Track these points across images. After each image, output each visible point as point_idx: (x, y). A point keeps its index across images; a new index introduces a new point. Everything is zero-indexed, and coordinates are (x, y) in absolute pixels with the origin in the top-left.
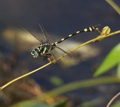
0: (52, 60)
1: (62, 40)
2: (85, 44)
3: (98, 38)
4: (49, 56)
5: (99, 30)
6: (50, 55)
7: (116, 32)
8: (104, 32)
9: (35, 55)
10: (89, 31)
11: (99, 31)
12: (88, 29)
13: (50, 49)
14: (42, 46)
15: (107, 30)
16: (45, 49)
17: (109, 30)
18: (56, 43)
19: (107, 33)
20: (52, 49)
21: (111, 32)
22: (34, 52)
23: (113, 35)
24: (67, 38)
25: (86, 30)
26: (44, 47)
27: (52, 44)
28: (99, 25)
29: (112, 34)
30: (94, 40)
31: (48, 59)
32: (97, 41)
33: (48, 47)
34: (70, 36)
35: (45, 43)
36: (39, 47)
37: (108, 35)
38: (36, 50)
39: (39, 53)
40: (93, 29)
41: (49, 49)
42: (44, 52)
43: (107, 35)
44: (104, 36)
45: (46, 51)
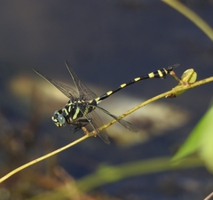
1: (109, 93)
2: (150, 101)
3: (174, 90)
4: (84, 123)
5: (176, 75)
6: (86, 121)
7: (208, 80)
8: (185, 79)
9: (60, 121)
10: (157, 76)
11: (177, 78)
12: (156, 73)
13: (87, 111)
14: (72, 106)
15: (191, 76)
16: (78, 111)
17: (195, 75)
18: (97, 100)
19: (191, 82)
20: (90, 110)
21: (197, 80)
22: (56, 117)
23: (201, 85)
24: (117, 91)
25: (151, 75)
26: (75, 106)
27: (91, 102)
28: (176, 65)
29: (201, 82)
30: (167, 94)
31: (84, 128)
32: (172, 96)
33: (83, 107)
34: (122, 86)
35: (77, 100)
36: (67, 108)
37: (192, 86)
38: (60, 112)
39: (66, 118)
40: (164, 73)
41: (84, 110)
42: (75, 117)
43: (190, 84)
44: (186, 87)
45: (80, 115)
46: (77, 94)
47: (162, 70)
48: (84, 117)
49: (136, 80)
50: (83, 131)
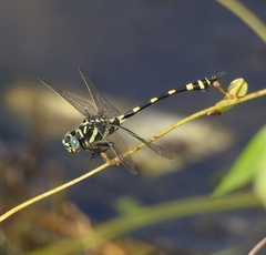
0: (111, 158)
1: (135, 110)
2: (188, 119)
3: (219, 106)
4: (104, 148)
5: (221, 86)
6: (107, 145)
7: (262, 93)
8: (233, 91)
10: (197, 88)
11: (222, 90)
12: (196, 83)
13: (107, 132)
14: (88, 126)
15: (241, 87)
16: (95, 132)
17: (245, 86)
18: (120, 118)
19: (240, 95)
20: (112, 131)
21: (248, 92)
22: (68, 140)
23: (254, 99)
25: (190, 87)
26: (92, 126)
27: (112, 120)
29: (253, 95)
30: (209, 111)
31: (103, 154)
32: (217, 114)
33: (102, 127)
34: (153, 100)
35: (94, 118)
36: (82, 128)
37: (242, 100)
38: (73, 133)
39: (81, 141)
40: (206, 85)
41: (103, 131)
43: (239, 98)
44: (234, 101)
46: (95, 110)
47: (203, 81)
48: (104, 141)
49: (170, 92)
50: (102, 158)
